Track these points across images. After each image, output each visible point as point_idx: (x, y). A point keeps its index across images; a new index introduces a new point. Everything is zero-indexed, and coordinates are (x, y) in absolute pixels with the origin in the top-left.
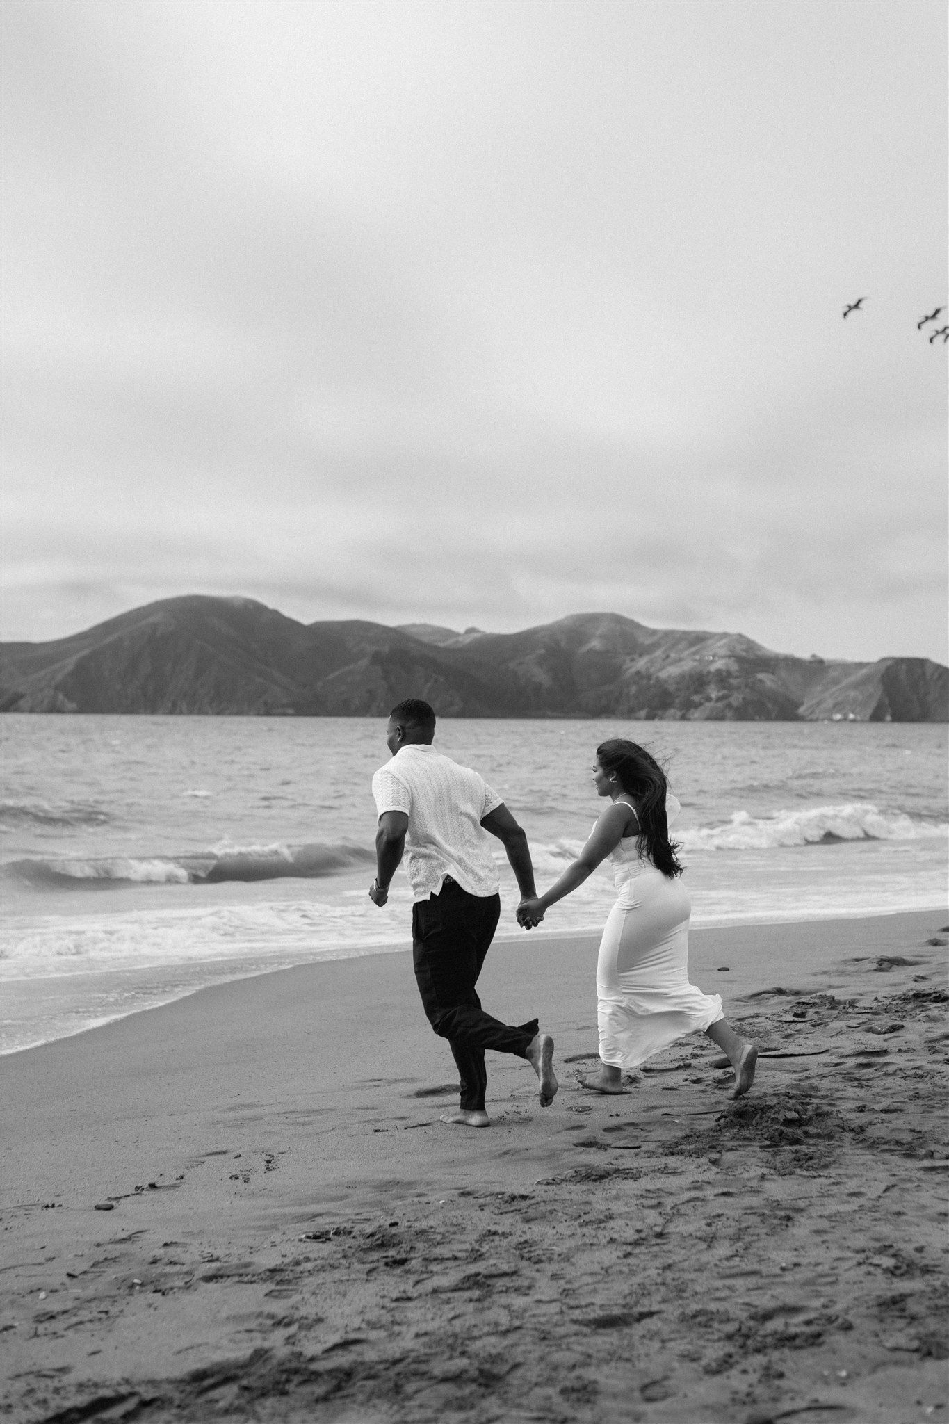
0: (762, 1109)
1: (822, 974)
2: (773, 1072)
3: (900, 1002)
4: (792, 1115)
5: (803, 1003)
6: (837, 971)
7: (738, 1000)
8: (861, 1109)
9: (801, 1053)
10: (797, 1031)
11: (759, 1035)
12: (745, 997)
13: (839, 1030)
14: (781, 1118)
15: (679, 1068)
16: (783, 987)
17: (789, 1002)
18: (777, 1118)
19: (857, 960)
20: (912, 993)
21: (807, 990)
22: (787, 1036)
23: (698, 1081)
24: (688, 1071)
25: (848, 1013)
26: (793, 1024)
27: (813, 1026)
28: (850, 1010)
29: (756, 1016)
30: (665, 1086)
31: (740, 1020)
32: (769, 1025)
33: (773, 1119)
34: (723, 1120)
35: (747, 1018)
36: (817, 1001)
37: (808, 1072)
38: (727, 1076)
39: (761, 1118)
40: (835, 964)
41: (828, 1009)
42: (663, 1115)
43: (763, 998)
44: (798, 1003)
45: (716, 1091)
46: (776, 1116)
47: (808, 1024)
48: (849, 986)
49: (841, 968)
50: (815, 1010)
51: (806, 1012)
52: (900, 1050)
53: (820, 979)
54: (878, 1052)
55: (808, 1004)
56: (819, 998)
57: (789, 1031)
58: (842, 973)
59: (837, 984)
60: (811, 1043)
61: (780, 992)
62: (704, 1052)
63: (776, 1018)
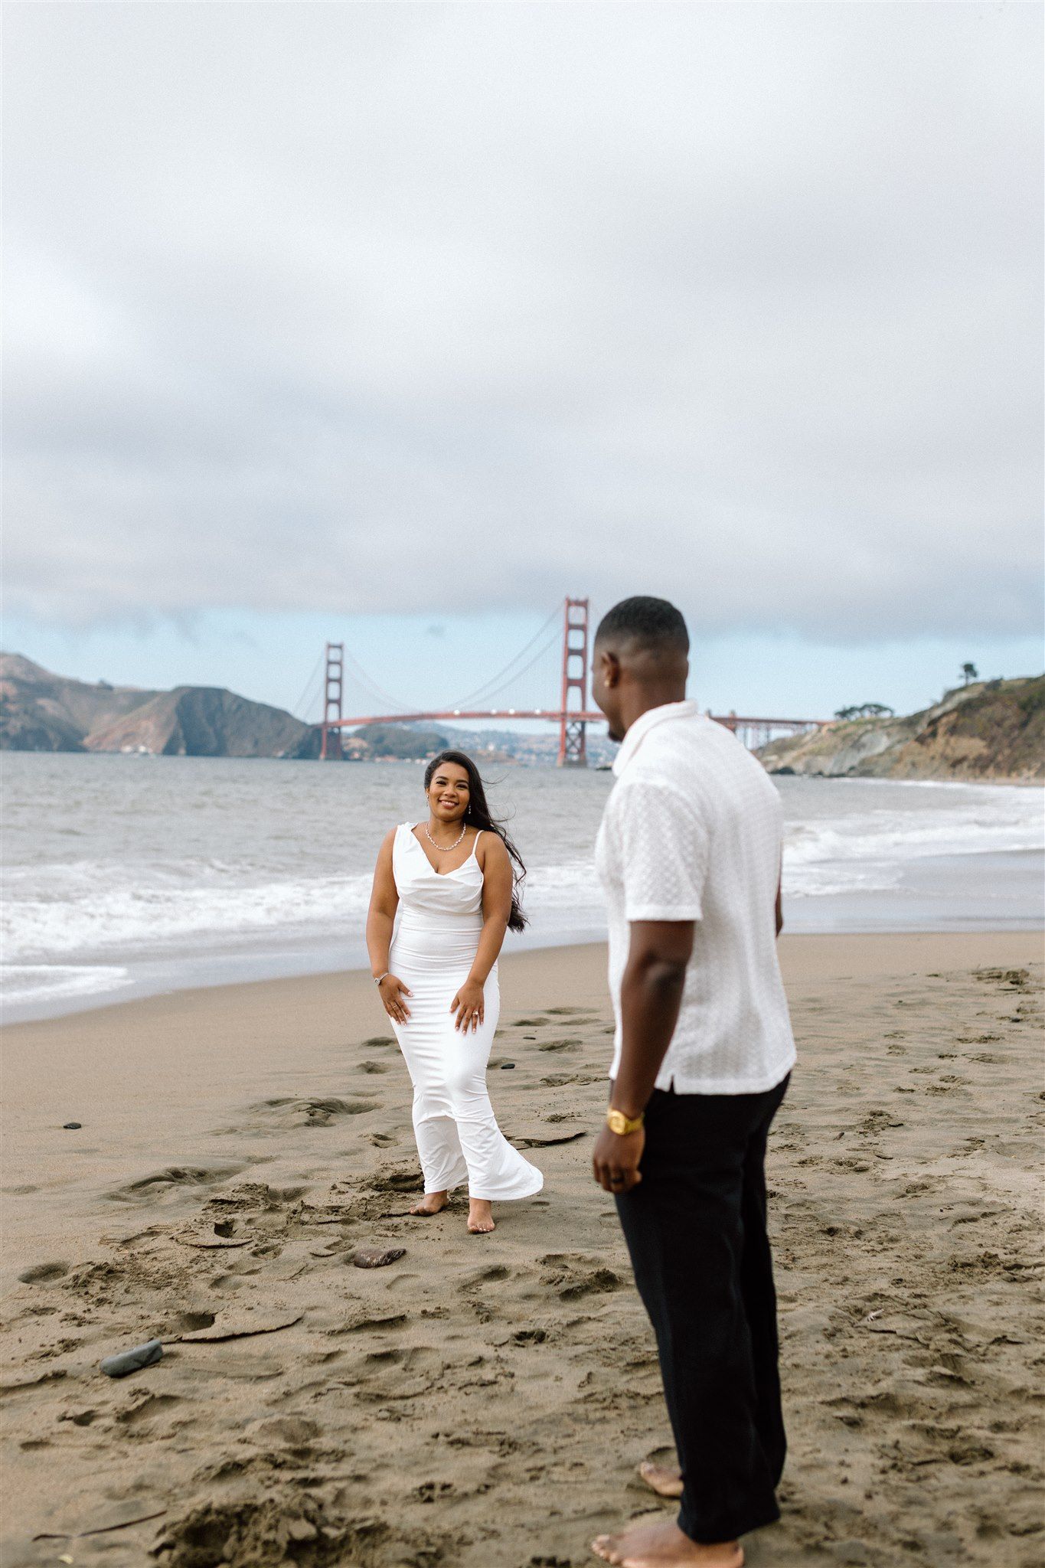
0: (239, 1515)
1: (228, 1132)
2: (220, 1381)
3: (377, 1194)
4: (303, 1530)
5: (223, 1202)
6: (248, 1127)
7: (114, 1197)
8: (426, 1494)
9: (258, 1329)
10: (231, 1267)
11: (169, 1284)
12: (123, 1189)
13: (301, 1264)
14: (282, 1539)
15: (43, 1380)
16: (178, 1165)
17: (198, 1199)
18: (274, 1542)
19: (273, 1103)
20: (388, 1175)
21: (217, 1169)
22: (217, 1282)
23: (84, 1420)
24: (63, 1389)
25: (303, 1223)
26: (221, 1252)
27: (255, 1254)
28: (305, 1217)
29: (152, 1233)
30: (26, 1438)
31: (126, 1242)
32: (181, 1256)
33: (266, 1543)
34: (165, 1555)
35: (138, 1237)
36: (246, 1197)
37: (284, 1379)
38: (140, 1402)
39: (240, 1539)
40: (242, 1112)
41: (266, 1211)
42: (37, 1539)
43: (153, 1191)
44: (214, 1201)
45: (125, 1446)
46: (270, 1536)
47: (246, 1251)
48: (278, 1157)
49: (256, 1120)
50: (247, 1217)
51: (233, 1221)
52: (424, 1312)
53: (228, 1143)
54: (391, 1320)
55: (230, 1203)
56: (246, 1191)
57: (219, 1271)
58: (259, 1132)
59: (259, 1154)
60: (268, 1299)
61: (177, 1176)
62: (84, 1332)
63: (187, 1238)
